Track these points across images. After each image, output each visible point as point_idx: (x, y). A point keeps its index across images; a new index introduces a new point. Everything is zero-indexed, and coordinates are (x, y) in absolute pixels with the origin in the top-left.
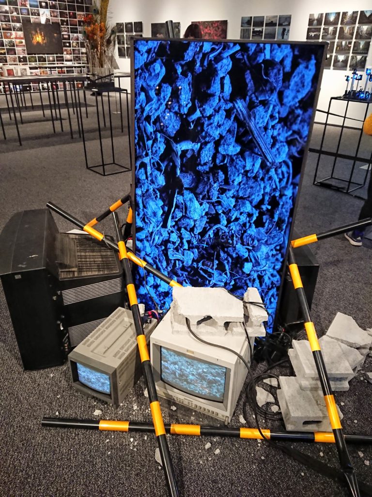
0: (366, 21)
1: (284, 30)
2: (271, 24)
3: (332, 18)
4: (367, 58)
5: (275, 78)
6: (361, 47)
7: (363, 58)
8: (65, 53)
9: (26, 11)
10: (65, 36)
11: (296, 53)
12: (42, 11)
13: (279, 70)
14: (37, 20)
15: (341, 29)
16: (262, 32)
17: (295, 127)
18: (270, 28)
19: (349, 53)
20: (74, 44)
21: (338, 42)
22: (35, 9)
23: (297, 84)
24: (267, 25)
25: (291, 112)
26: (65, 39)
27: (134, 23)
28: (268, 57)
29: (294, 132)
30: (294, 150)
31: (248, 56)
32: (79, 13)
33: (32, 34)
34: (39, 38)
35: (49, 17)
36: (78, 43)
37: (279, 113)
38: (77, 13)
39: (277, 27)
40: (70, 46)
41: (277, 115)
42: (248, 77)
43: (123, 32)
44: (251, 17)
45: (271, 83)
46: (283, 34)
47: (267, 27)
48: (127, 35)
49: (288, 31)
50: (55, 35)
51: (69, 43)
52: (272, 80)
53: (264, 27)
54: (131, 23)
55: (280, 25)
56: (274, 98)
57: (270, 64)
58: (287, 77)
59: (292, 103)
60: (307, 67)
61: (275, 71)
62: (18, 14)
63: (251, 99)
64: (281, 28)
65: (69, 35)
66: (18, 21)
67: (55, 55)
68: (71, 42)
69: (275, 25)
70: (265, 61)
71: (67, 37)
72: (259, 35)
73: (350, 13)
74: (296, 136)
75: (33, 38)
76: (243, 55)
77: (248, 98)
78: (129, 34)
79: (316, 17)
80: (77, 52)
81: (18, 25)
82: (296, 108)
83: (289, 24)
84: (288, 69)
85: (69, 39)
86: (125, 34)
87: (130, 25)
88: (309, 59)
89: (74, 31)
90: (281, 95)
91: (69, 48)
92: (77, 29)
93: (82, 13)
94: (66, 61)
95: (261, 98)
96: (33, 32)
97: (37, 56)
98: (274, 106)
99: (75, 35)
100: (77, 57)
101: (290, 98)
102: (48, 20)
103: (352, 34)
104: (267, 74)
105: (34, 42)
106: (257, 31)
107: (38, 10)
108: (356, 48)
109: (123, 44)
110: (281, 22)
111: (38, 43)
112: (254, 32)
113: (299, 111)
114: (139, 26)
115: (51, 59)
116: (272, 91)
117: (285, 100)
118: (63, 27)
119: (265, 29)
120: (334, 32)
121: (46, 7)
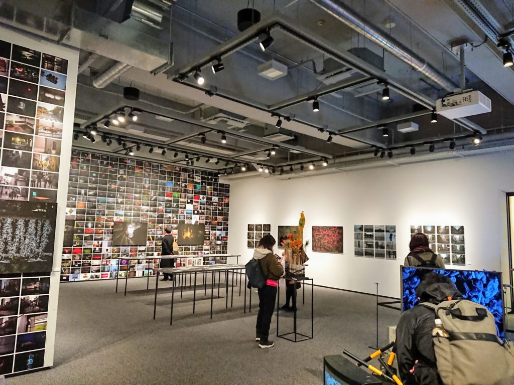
0: (457, 232)
1: (391, 235)
2: (380, 231)
3: (429, 229)
4: (465, 257)
5: (480, 286)
6: (458, 249)
7: (462, 257)
8: (205, 244)
9: (183, 217)
10: (207, 233)
11: (488, 276)
12: (193, 216)
13: (481, 283)
14: (189, 222)
15: (439, 236)
16: (373, 236)
17: (495, 308)
18: (380, 234)
19: (449, 253)
20: (212, 238)
21: (438, 245)
22: (189, 216)
23: (490, 289)
24: (376, 231)
25: (491, 301)
26: (207, 234)
27: (264, 225)
28: (474, 277)
29: (495, 311)
30: (497, 320)
31: (464, 277)
32: (219, 217)
33: (184, 231)
34: (188, 234)
35: (198, 220)
36: (215, 237)
37: (485, 301)
38: (218, 217)
39: (385, 233)
40: (209, 240)
41: (484, 302)
42: (465, 285)
43: (253, 230)
44: (362, 226)
45: (478, 288)
46: (391, 238)
47: (377, 233)
48: (256, 233)
49: (395, 236)
50: (200, 232)
51: (209, 237)
52: (478, 287)
53: (374, 232)
54: (261, 225)
55: (387, 231)
56: (480, 294)
57: (476, 280)
58: (485, 286)
59: (490, 297)
60: (494, 282)
61: (479, 283)
62: (177, 219)
63: (468, 295)
64: (389, 234)
65: (210, 232)
66: (176, 223)
67: (197, 246)
68: (211, 236)
69: (383, 231)
70: (473, 279)
71: (208, 233)
72: (370, 237)
73: (442, 227)
74: (496, 312)
75: (184, 234)
76: (461, 276)
77: (467, 294)
78: (258, 232)
79: (416, 227)
80: (213, 243)
81: (175, 226)
82: (493, 299)
83: (395, 231)
84: (485, 282)
85: (209, 234)
86: (255, 232)
87: (260, 226)
88: (495, 279)
89: (214, 229)
90: (484, 293)
91: (208, 241)
92: (216, 227)
93: (221, 217)
94: (205, 250)
95: (474, 294)
96: (185, 230)
97: (184, 246)
98: (481, 299)
99: (214, 231)
100: (213, 247)
101: (489, 295)
102: (197, 222)
103: (448, 240)
104: (475, 284)
105: (184, 237)
106: (368, 235)
107: (191, 216)
108: (454, 250)
109: (253, 238)
110: (388, 230)
111: (187, 237)
112: (366, 235)
113: (495, 301)
114: (268, 227)
115: (194, 249)
116: (479, 291)
117: (486, 296)
118: (207, 227)
119: (375, 234)
120: (433, 238)
121: (197, 214)
